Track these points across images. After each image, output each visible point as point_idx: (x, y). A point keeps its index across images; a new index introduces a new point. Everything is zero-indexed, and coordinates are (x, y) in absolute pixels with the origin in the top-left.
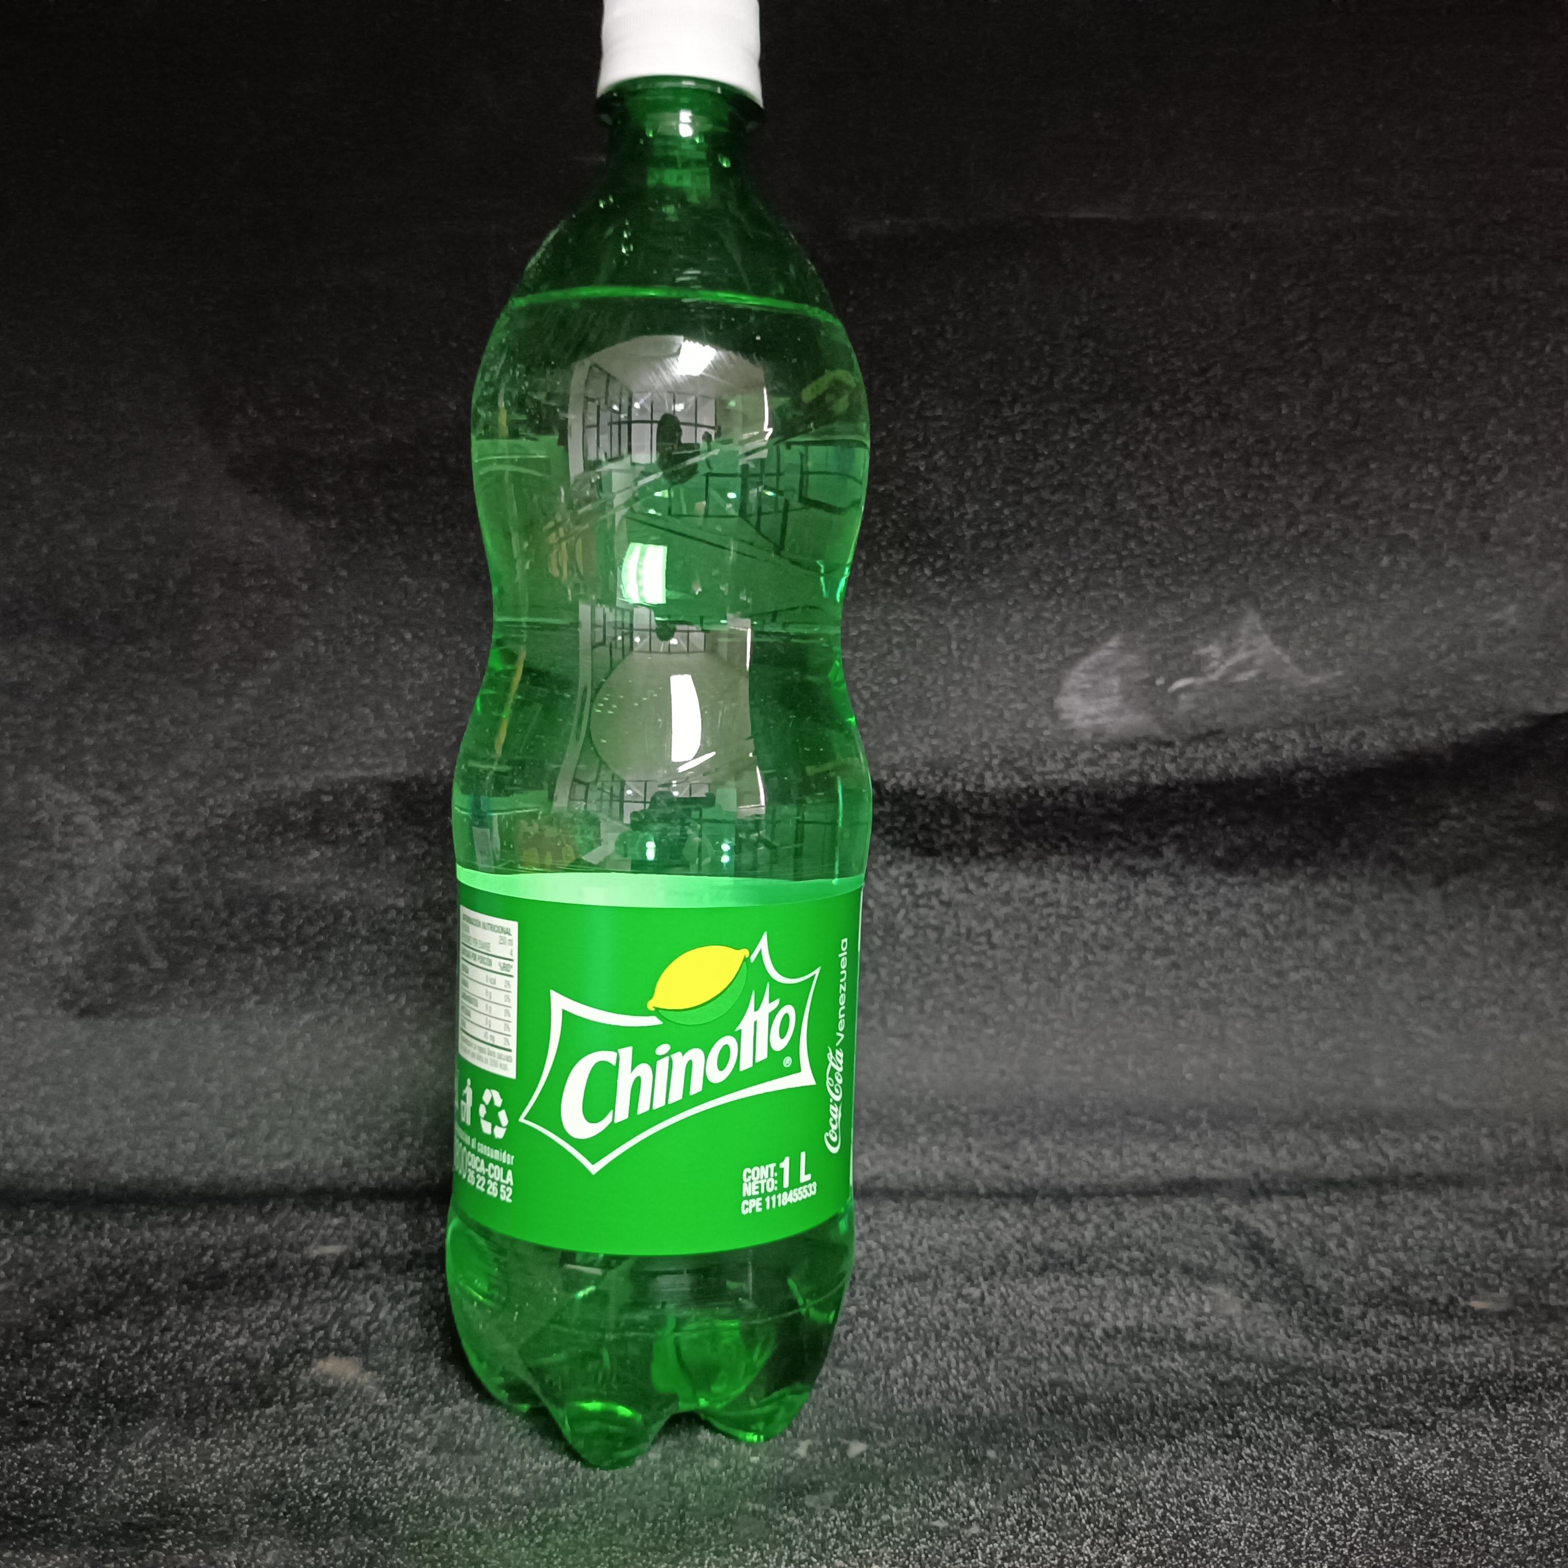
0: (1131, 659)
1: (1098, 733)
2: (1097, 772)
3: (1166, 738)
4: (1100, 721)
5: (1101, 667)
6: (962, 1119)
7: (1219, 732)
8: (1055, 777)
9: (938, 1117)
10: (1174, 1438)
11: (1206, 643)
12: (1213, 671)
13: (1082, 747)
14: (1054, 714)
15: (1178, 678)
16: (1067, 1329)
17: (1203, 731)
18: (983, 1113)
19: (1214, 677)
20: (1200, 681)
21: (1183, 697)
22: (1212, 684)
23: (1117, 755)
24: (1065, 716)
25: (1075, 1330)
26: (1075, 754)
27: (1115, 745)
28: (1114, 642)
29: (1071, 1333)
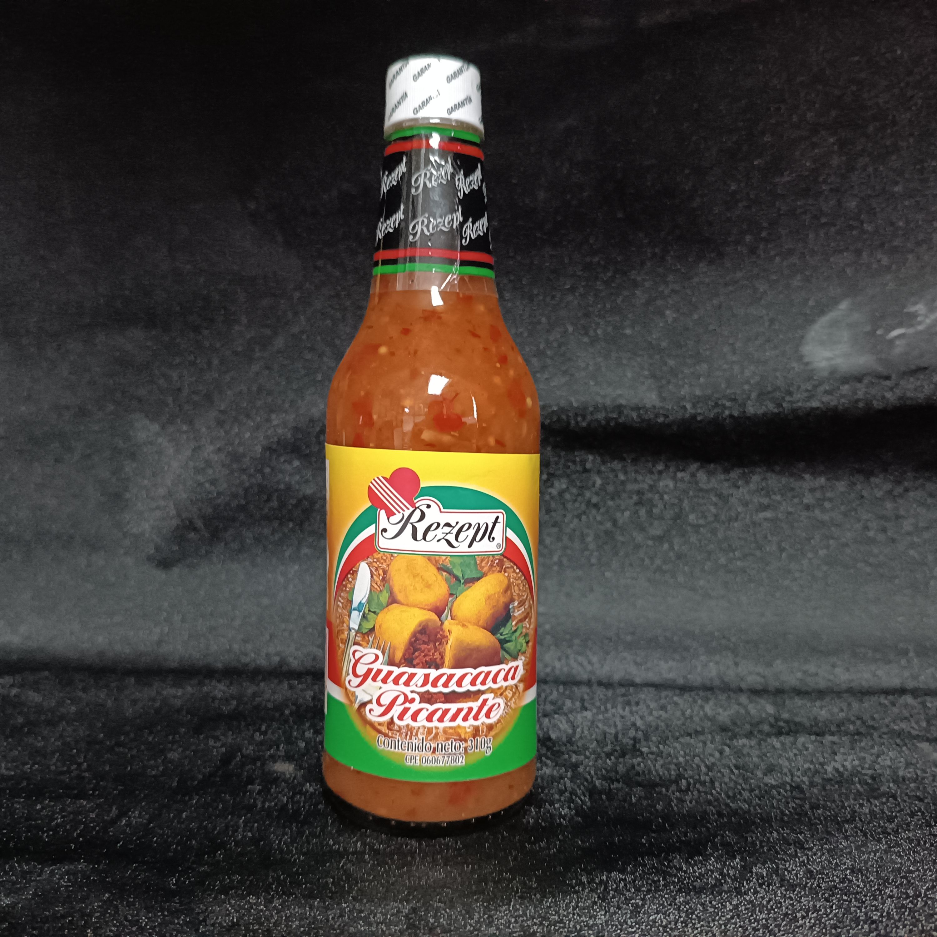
0: (856, 316)
1: (833, 371)
2: (832, 401)
3: (885, 373)
4: (833, 362)
5: (834, 324)
6: (731, 645)
7: (925, 369)
8: (800, 404)
9: (714, 644)
10: (889, 834)
11: (916, 303)
12: (920, 323)
13: (821, 383)
14: (800, 358)
15: (894, 329)
16: (806, 766)
17: (913, 367)
18: (748, 642)
19: (920, 328)
20: (911, 331)
21: (897, 342)
22: (921, 332)
23: (846, 387)
24: (806, 360)
25: (812, 767)
26: (815, 387)
27: (845, 380)
28: (844, 305)
29: (809, 769)
